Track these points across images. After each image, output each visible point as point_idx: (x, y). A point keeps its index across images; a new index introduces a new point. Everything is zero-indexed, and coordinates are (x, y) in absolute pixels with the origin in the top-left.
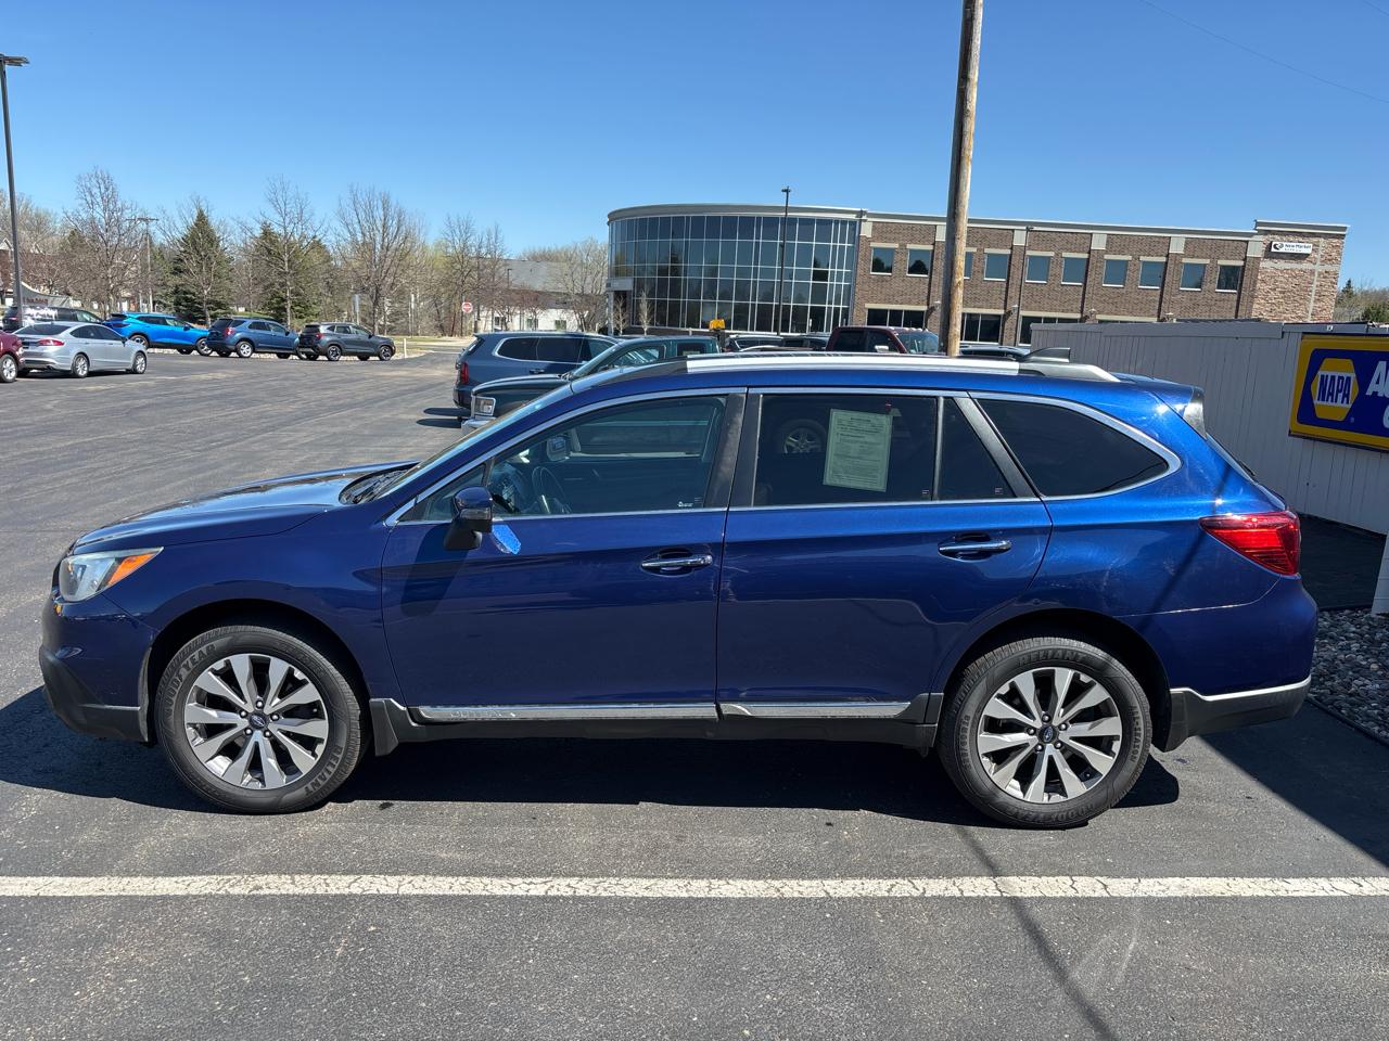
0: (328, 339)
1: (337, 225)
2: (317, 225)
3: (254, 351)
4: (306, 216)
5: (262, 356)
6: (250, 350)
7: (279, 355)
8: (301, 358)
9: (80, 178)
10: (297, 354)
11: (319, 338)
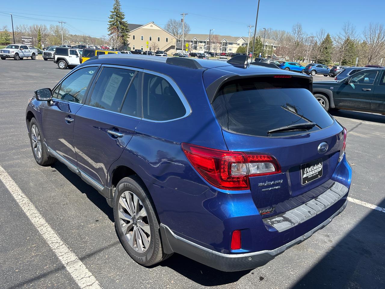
0: (339, 71)
1: (362, 36)
2: (356, 36)
3: (316, 74)
4: (353, 33)
5: (319, 75)
6: (315, 73)
7: (324, 75)
8: (330, 77)
9: (294, 26)
10: (329, 75)
11: (336, 70)
